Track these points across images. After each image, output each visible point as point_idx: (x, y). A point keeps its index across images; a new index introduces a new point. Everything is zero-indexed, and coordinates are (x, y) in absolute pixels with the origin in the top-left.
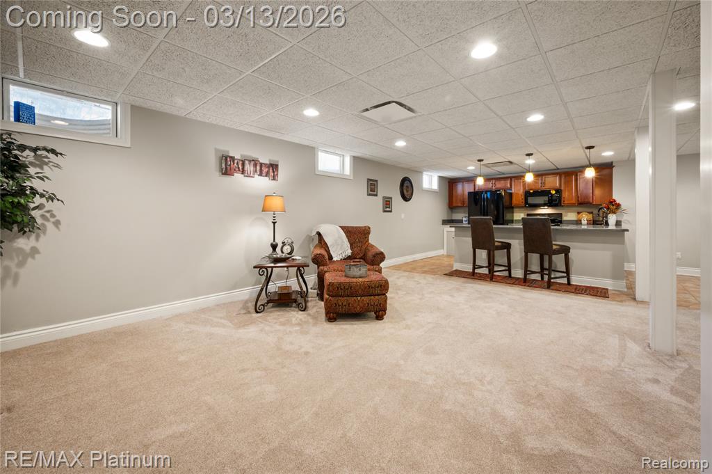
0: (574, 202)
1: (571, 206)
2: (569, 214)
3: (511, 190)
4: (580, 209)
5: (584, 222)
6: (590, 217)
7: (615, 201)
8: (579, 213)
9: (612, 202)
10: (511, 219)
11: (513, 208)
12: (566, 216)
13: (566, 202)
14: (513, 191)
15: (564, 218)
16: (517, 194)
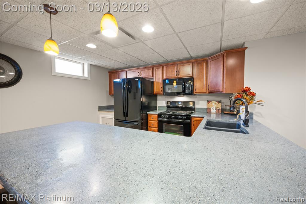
0: (205, 91)
1: (201, 94)
2: (200, 102)
3: (153, 79)
4: (210, 98)
5: (213, 111)
6: (219, 106)
7: (249, 89)
8: (209, 102)
9: (246, 91)
10: (155, 106)
11: (156, 96)
12: (199, 104)
13: (197, 91)
14: (154, 80)
15: (197, 106)
16: (158, 83)
